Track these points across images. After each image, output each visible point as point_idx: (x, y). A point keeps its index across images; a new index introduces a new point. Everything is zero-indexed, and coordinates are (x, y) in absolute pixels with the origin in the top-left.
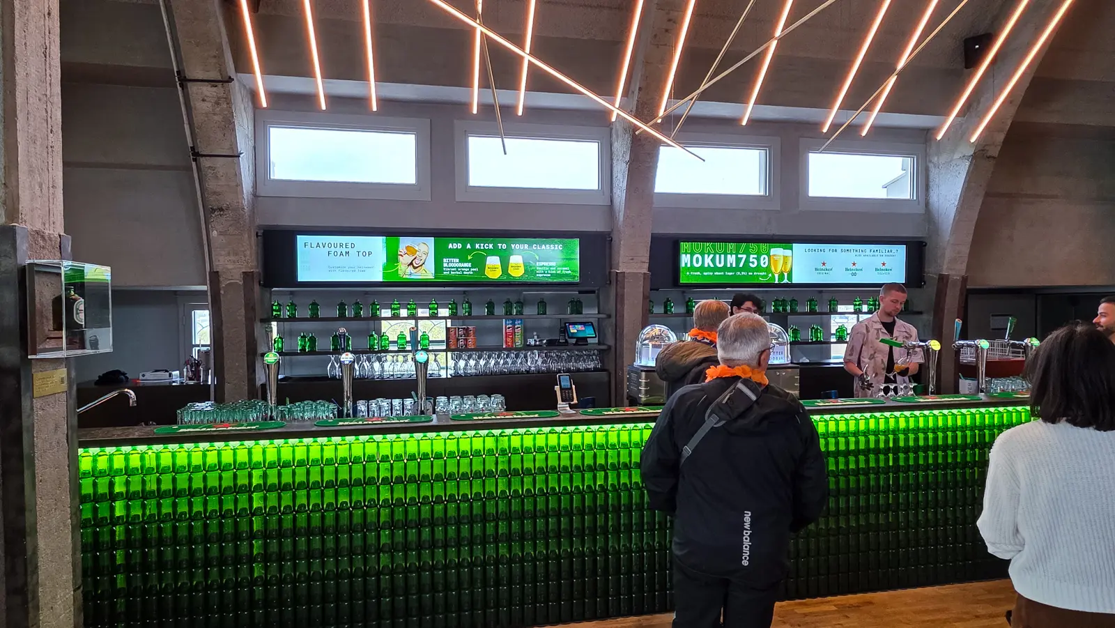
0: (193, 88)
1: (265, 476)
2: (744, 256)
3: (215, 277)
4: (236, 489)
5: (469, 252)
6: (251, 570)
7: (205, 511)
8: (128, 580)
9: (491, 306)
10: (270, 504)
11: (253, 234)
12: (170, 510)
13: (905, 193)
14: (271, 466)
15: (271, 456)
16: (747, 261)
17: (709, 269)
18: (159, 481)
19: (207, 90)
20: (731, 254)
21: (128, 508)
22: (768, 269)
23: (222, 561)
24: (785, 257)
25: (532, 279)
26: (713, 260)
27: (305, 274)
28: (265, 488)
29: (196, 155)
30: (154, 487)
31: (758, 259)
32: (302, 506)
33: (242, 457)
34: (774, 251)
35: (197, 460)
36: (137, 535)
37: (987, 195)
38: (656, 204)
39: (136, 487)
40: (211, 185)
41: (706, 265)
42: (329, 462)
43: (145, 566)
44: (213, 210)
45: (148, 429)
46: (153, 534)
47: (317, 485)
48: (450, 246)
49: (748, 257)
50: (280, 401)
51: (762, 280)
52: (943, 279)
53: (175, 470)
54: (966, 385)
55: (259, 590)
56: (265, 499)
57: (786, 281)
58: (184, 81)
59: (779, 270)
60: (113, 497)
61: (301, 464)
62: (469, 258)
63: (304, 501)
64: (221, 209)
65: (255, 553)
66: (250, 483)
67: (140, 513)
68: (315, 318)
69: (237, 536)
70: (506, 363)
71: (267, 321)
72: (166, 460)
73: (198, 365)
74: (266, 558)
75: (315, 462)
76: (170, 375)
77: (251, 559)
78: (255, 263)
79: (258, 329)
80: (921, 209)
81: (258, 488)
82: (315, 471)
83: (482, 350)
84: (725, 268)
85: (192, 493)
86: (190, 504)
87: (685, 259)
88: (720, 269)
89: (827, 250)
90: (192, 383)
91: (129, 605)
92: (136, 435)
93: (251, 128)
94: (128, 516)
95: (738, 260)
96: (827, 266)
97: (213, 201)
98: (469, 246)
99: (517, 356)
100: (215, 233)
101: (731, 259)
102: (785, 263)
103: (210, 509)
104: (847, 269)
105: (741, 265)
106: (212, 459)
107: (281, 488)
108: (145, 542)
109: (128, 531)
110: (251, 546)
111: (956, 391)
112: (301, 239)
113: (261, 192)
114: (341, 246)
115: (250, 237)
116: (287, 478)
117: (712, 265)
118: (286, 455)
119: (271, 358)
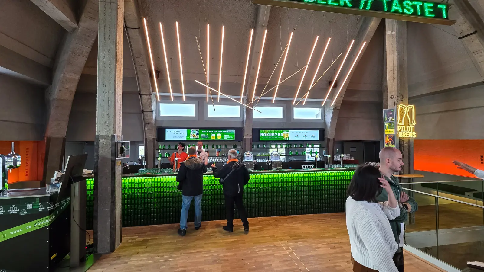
0: (143, 97)
1: (157, 185)
2: (277, 134)
3: (146, 139)
4: (151, 187)
5: (207, 133)
6: (154, 205)
7: (141, 192)
8: (128, 207)
9: (213, 146)
10: (158, 191)
11: (155, 129)
12: (137, 192)
13: (320, 117)
14: (159, 182)
15: (159, 180)
16: (277, 135)
17: (268, 137)
18: (135, 185)
19: (146, 97)
20: (273, 133)
21: (128, 191)
22: (283, 137)
23: (148, 203)
24: (287, 134)
25: (223, 139)
26: (269, 135)
27: (167, 138)
28: (157, 187)
29: (143, 111)
30: (134, 187)
31: (280, 134)
32: (165, 191)
33: (153, 180)
34: (284, 132)
35: (143, 181)
36: (130, 197)
37: (338, 117)
38: (253, 121)
39: (130, 186)
40: (146, 118)
41: (267, 136)
42: (172, 182)
43: (131, 204)
44: (146, 124)
45: (132, 174)
46: (133, 197)
47: (169, 187)
48: (203, 132)
49: (278, 134)
50: (161, 169)
51: (281, 140)
52: (329, 139)
53: (138, 183)
54: (326, 166)
55: (155, 210)
56: (157, 190)
57: (287, 140)
58: (141, 95)
59: (286, 137)
60: (125, 189)
61: (165, 182)
62: (207, 134)
63: (166, 190)
64: (148, 123)
65: (155, 201)
66: (154, 186)
67: (130, 192)
68: (169, 149)
69: (151, 198)
70: (217, 160)
71: (158, 149)
72: (136, 181)
73: (141, 160)
74: (157, 203)
75: (168, 182)
76: (134, 163)
77: (154, 203)
78: (155, 136)
79: (156, 151)
80: (323, 121)
81: (156, 187)
82: (168, 183)
83: (211, 157)
84: (272, 137)
85: (142, 188)
86: (141, 190)
87: (261, 134)
88: (270, 137)
89: (298, 132)
90: (140, 165)
91: (128, 212)
92: (130, 175)
93: (156, 104)
94: (128, 193)
95: (275, 135)
96: (298, 136)
97: (146, 122)
98: (207, 131)
99: (220, 159)
100: (146, 129)
101: (273, 134)
102: (287, 135)
103: (145, 192)
104: (303, 137)
105: (276, 136)
106: (146, 181)
107: (161, 187)
108: (131, 198)
109: (128, 196)
110: (154, 200)
111: (324, 167)
112: (167, 130)
113: (157, 119)
114: (176, 131)
115: (154, 130)
116: (162, 185)
117: (268, 136)
118: (162, 180)
119: (159, 159)
